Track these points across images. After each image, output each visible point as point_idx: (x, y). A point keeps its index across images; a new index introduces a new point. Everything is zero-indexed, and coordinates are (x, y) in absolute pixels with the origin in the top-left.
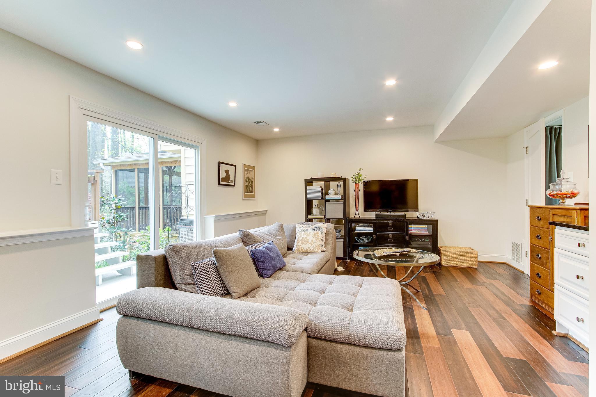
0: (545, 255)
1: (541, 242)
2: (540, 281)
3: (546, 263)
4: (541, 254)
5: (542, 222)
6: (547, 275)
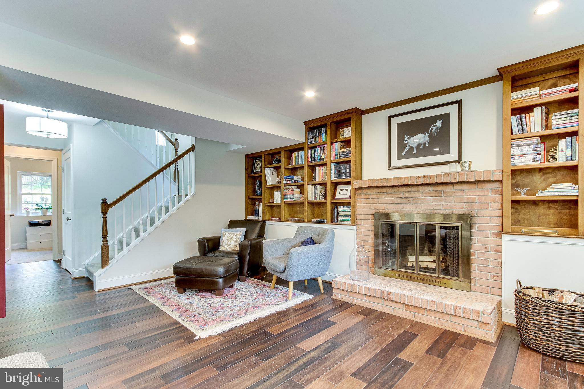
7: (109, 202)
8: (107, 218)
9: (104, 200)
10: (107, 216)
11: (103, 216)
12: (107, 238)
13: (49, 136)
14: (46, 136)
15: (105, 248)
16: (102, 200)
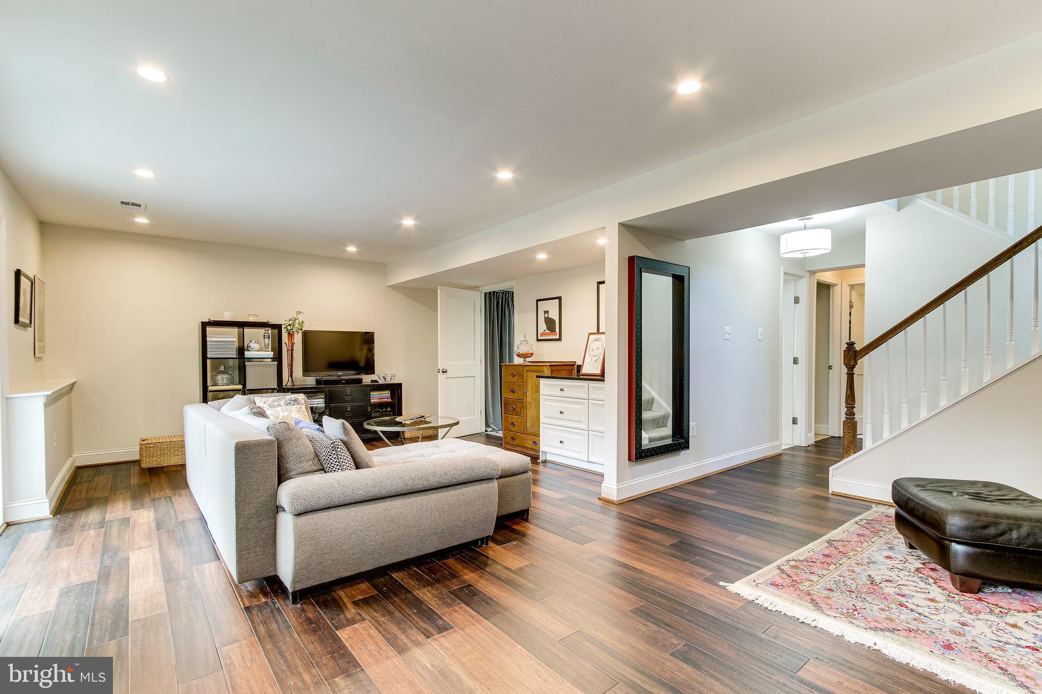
0: (519, 406)
1: (515, 395)
2: (514, 429)
3: (521, 412)
4: (515, 405)
5: (516, 378)
6: (522, 422)
7: (858, 347)
8: (854, 375)
9: (851, 345)
10: (854, 372)
11: (848, 370)
12: (854, 409)
13: (807, 255)
14: (802, 256)
15: (848, 425)
16: (846, 343)
